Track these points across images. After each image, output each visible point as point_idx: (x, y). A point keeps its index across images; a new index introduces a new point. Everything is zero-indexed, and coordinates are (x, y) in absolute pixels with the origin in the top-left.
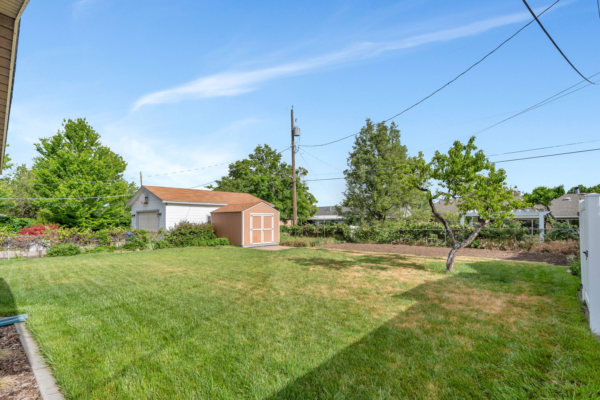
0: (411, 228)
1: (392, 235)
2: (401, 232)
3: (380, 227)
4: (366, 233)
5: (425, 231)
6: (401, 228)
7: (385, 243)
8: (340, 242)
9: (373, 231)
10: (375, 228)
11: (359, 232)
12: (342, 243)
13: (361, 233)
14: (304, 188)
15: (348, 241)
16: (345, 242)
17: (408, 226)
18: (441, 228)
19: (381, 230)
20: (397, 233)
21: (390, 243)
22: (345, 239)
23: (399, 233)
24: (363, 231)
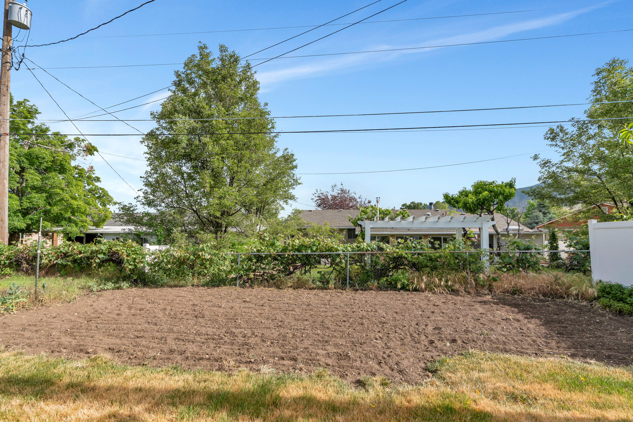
0: (279, 249)
1: (239, 266)
2: (260, 259)
3: (215, 247)
4: (181, 262)
5: (307, 256)
6: (258, 251)
7: (225, 285)
8: (110, 285)
9: (199, 257)
10: (203, 250)
11: (163, 261)
12: (118, 288)
13: (169, 262)
14: (89, 177)
15: (135, 283)
16: (125, 285)
17: (273, 245)
18: (337, 250)
19: (215, 255)
20: (250, 260)
21: (236, 285)
22: (126, 278)
23: (254, 260)
24: (175, 258)
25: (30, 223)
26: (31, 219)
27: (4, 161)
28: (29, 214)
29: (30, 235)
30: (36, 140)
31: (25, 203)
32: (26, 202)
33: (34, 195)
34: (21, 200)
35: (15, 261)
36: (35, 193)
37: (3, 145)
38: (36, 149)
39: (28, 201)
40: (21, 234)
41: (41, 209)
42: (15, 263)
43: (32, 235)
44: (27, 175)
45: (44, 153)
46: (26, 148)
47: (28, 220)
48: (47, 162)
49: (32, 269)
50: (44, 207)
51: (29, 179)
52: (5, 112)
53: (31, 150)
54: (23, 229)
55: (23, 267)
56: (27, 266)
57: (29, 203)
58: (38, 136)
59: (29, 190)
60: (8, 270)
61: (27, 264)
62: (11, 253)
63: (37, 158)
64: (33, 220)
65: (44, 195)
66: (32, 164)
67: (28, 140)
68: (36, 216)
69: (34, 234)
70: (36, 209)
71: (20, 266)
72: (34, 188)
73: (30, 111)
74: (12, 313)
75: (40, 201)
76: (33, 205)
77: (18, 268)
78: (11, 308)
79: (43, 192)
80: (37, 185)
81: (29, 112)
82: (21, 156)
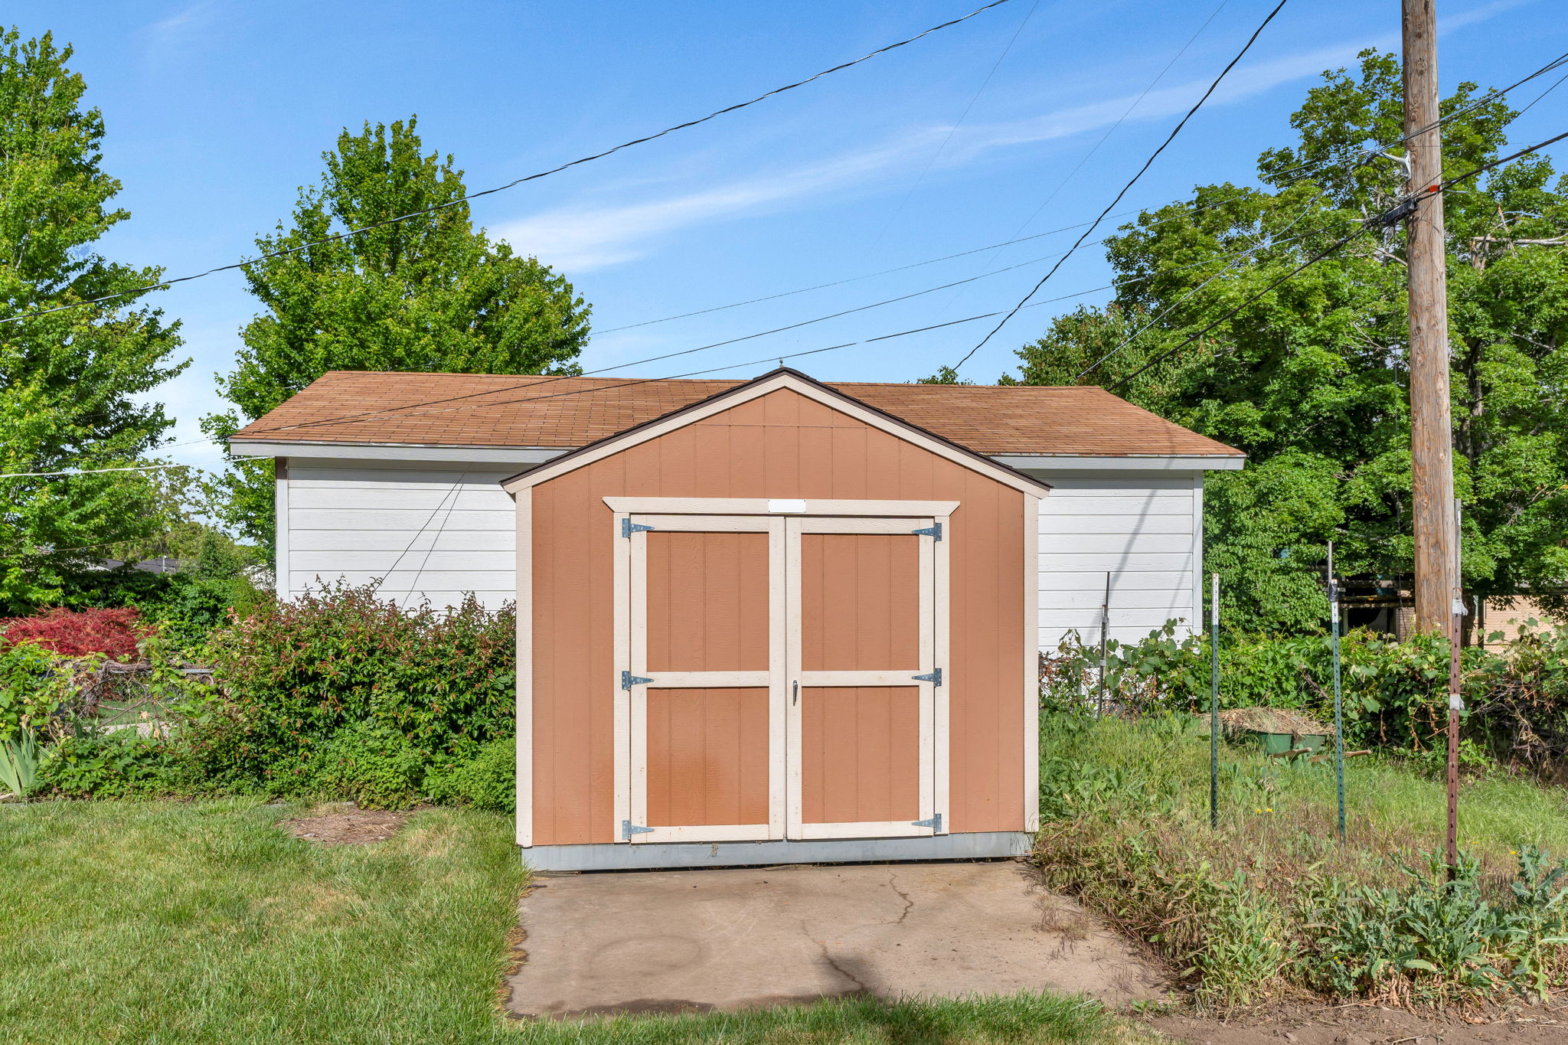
25: (1508, 555)
26: (1510, 540)
27: (1433, 303)
28: (1504, 521)
29: (1508, 602)
30: (1509, 224)
31: (1489, 478)
32: (1493, 473)
33: (1515, 442)
34: (1474, 465)
35: (1491, 714)
36: (1519, 434)
37: (1426, 238)
38: (1514, 256)
39: (1499, 469)
40: (1476, 598)
41: (1539, 498)
42: (1489, 722)
43: (1515, 604)
44: (1490, 366)
45: (1540, 265)
46: (1480, 266)
47: (1500, 545)
48: (1555, 299)
49: (1554, 754)
50: (1550, 488)
51: (1496, 382)
52: (1426, 101)
53: (1498, 264)
54: (1486, 580)
55: (1522, 743)
56: (1534, 738)
57: (1499, 476)
58: (1513, 207)
59: (1498, 427)
60: (1469, 748)
61: (1534, 731)
62: (1476, 679)
63: (1518, 294)
64: (1516, 543)
65: (1550, 437)
66: (1501, 321)
67: (1485, 234)
68: (1525, 529)
69: (1518, 598)
70: (1521, 500)
71: (1509, 736)
72: (1514, 416)
73: (1481, 123)
74: (1534, 1000)
75: (1539, 463)
76: (1516, 483)
77: (1504, 744)
78: (1529, 970)
79: (1546, 429)
80: (1523, 402)
81: (1479, 127)
82: (1465, 301)
